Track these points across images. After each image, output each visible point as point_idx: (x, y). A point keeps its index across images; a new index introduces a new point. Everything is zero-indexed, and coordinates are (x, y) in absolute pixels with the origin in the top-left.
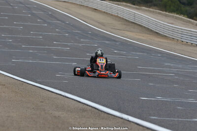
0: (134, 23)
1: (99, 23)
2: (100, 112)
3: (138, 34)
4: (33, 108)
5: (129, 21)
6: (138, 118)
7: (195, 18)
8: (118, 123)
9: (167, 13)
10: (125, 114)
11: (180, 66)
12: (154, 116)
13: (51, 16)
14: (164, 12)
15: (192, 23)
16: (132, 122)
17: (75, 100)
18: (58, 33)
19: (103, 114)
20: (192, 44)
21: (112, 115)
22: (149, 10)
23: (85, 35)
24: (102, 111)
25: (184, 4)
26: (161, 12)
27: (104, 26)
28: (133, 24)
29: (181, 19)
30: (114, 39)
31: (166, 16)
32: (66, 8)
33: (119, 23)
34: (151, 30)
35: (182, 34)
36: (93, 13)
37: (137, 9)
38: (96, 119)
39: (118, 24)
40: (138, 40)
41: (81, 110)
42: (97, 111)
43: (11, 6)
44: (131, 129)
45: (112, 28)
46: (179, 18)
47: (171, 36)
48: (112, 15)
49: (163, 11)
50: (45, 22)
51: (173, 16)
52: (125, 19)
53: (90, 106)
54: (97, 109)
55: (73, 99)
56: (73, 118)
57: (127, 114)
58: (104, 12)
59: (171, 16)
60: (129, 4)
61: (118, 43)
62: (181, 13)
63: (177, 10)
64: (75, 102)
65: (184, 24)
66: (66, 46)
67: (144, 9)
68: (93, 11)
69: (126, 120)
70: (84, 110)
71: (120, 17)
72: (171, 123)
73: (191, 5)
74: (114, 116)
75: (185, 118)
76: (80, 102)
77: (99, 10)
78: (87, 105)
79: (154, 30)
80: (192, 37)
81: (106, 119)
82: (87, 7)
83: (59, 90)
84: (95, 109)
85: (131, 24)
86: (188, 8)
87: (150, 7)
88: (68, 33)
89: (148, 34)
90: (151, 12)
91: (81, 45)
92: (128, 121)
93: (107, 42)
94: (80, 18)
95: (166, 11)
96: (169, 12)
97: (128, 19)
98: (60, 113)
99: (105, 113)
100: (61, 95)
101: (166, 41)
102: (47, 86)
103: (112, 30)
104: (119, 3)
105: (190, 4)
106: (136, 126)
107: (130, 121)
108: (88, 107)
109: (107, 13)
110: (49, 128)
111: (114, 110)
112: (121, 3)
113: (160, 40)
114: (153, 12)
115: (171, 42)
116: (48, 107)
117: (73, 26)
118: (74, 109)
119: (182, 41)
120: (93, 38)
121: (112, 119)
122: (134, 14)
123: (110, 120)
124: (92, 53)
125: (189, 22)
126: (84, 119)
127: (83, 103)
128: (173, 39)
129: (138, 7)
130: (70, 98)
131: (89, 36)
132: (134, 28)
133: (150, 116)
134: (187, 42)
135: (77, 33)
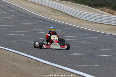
0: (58, 10)
1: (37, 11)
3: (60, 17)
5: (55, 9)
6: (62, 66)
7: (94, 7)
8: (50, 68)
9: (77, 4)
11: (86, 35)
12: (71, 64)
13: (9, 7)
14: (76, 4)
15: (92, 10)
16: (59, 68)
18: (13, 17)
20: (92, 22)
21: (46, 64)
22: (66, 3)
23: (29, 18)
24: (40, 62)
26: (74, 3)
27: (40, 12)
28: (57, 11)
29: (86, 7)
30: (46, 20)
31: (77, 6)
32: (17, 3)
33: (49, 10)
34: (68, 14)
35: (86, 16)
36: (34, 5)
37: (59, 2)
38: (37, 66)
40: (60, 20)
41: (28, 61)
44: (58, 72)
45: (45, 14)
46: (84, 7)
48: (45, 6)
49: (75, 3)
50: (5, 11)
51: (81, 6)
52: (53, 8)
53: (33, 59)
54: (38, 61)
55: (23, 55)
57: (55, 63)
58: (40, 4)
59: (80, 6)
61: (48, 22)
62: (86, 4)
63: (83, 2)
64: (24, 57)
65: (87, 10)
66: (19, 25)
70: (29, 62)
71: (49, 7)
72: (81, 68)
74: (48, 64)
75: (89, 65)
76: (27, 57)
77: (37, 3)
78: (32, 59)
79: (70, 14)
80: (92, 18)
81: (43, 66)
82: (30, 1)
83: (14, 50)
84: (36, 61)
85: (56, 11)
86: (89, 1)
88: (19, 17)
89: (66, 17)
90: (68, 3)
91: (27, 24)
92: (56, 67)
93: (42, 22)
94: (26, 8)
98: (16, 63)
99: (42, 63)
100: (15, 53)
101: (77, 21)
102: (7, 48)
103: (45, 15)
106: (60, 70)
109: (42, 5)
110: (9, 72)
111: (47, 61)
113: (73, 20)
115: (80, 21)
116: (8, 60)
117: (22, 13)
118: (24, 61)
119: (87, 20)
120: (34, 20)
121: (46, 67)
122: (58, 5)
123: (45, 67)
124: (33, 29)
125: (91, 9)
126: (30, 67)
127: (29, 57)
128: (81, 19)
129: (60, 1)
130: (21, 55)
131: (32, 18)
132: (58, 13)
133: (69, 64)
134: (89, 21)
135: (24, 17)
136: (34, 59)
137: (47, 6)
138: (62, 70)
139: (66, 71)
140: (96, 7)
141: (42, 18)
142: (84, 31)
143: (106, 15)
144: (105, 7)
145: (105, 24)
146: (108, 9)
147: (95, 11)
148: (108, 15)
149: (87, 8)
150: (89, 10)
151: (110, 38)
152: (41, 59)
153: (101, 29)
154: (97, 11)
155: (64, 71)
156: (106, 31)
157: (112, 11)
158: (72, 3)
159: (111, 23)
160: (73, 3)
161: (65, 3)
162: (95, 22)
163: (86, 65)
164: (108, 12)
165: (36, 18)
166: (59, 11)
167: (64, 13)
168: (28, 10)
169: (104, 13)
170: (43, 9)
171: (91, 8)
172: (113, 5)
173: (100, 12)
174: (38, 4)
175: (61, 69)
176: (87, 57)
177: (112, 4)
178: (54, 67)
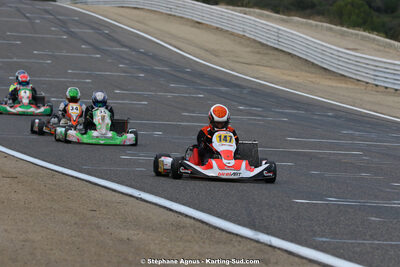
0: (277, 49)
2: (213, 231)
3: (285, 72)
4: (75, 224)
5: (267, 46)
6: (291, 241)
8: (250, 250)
9: (345, 29)
11: (374, 136)
12: (322, 236)
13: (109, 37)
14: (338, 28)
15: (396, 49)
16: (279, 249)
17: (160, 206)
18: (125, 72)
19: (219, 232)
20: (396, 90)
21: (237, 235)
22: (307, 24)
23: (180, 75)
24: (216, 228)
25: (378, 10)
26: (333, 26)
27: (216, 56)
28: (276, 53)
29: (374, 39)
31: (343, 34)
32: (138, 22)
33: (248, 49)
34: (313, 64)
35: (375, 70)
36: (195, 31)
37: (283, 20)
38: (204, 243)
39: (245, 53)
41: (173, 225)
42: (207, 227)
43: (28, 18)
44: (277, 263)
45: (233, 61)
46: (369, 38)
47: (354, 77)
48: (232, 34)
49: (336, 25)
50: (97, 49)
51: (357, 35)
52: (260, 43)
53: (191, 217)
54: (207, 224)
55: (156, 204)
56: (157, 242)
57: (268, 234)
58: (217, 28)
59: (352, 34)
61: (245, 91)
62: (373, 28)
63: (365, 23)
64: (162, 209)
65: (379, 51)
66: (141, 98)
67: (298, 21)
68: (192, 27)
69: (266, 245)
70: (179, 227)
71: (249, 39)
72: (358, 249)
73: (393, 12)
74: (242, 237)
75: (386, 240)
76: (171, 210)
77: (207, 25)
78: (187, 216)
79: (320, 64)
80: (396, 77)
81: (225, 243)
82: (181, 18)
83: (127, 185)
84: (201, 224)
85: (271, 52)
86: (386, 19)
87: (308, 17)
88: (143, 71)
90: (311, 25)
91: (169, 95)
92: (270, 246)
93: (223, 89)
94: (167, 40)
95: (342, 25)
96: (348, 27)
98: (131, 232)
99: (223, 230)
100: (131, 196)
101: (344, 85)
102: (103, 178)
103: (232, 65)
104: (247, 9)
105: (390, 10)
106: (286, 255)
107: (274, 247)
108: (188, 219)
109: (222, 30)
110: (109, 262)
111: (239, 224)
112: (252, 10)
113: (334, 84)
114: (317, 26)
115: (353, 87)
116: (106, 221)
117: (154, 57)
118: (160, 223)
119: (377, 86)
120: (194, 83)
121: (236, 244)
122: (278, 32)
123: (234, 246)
124: (193, 112)
125: (391, 46)
126: (180, 243)
127: (176, 212)
128: (358, 80)
129: (285, 17)
130: (150, 203)
131: (188, 77)
132: (278, 60)
133: (314, 235)
134: (386, 88)
135: (162, 71)
136: (194, 218)
137: (241, 33)
138: (291, 257)
139: (304, 261)
141: (221, 76)
142: (368, 123)
149: (378, 41)
150: (387, 50)
152: (219, 217)
155: (296, 259)
158: (325, 24)
160: (328, 25)
161: (302, 24)
163: (375, 239)
165: (201, 75)
166: (281, 51)
167: (300, 58)
168: (175, 47)
170: (226, 44)
171: (392, 42)
174: (208, 28)
175: (286, 251)
176: (378, 211)
178: (263, 247)
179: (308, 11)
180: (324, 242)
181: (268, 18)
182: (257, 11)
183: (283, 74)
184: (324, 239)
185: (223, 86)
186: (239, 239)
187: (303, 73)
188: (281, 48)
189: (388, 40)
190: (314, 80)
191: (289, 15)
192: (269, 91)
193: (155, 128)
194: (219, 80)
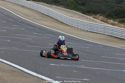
1: (25, 15)
2: (24, 73)
6: (49, 78)
7: (86, 14)
8: (35, 80)
9: (69, 10)
10: (40, 74)
11: (76, 44)
14: (67, 9)
15: (85, 17)
16: (45, 80)
17: (8, 64)
19: (26, 74)
20: (84, 30)
21: (32, 75)
22: (57, 8)
23: (16, 22)
24: (25, 72)
25: (80, 4)
27: (28, 17)
28: (47, 17)
29: (78, 14)
30: (35, 26)
31: (68, 12)
32: (5, 5)
34: (58, 20)
36: (22, 9)
38: (21, 77)
39: (37, 16)
40: (50, 26)
41: (12, 71)
42: (22, 72)
45: (33, 19)
46: (76, 13)
47: (71, 25)
48: (34, 10)
49: (66, 9)
51: (73, 12)
52: (42, 13)
53: (17, 68)
54: (22, 71)
56: (6, 76)
57: (41, 75)
58: (29, 8)
59: (71, 12)
60: (44, 4)
61: (37, 28)
62: (78, 10)
63: (75, 8)
64: (9, 65)
65: (79, 17)
66: (4, 29)
67: (54, 7)
68: (21, 7)
70: (14, 71)
71: (39, 12)
73: (84, 5)
74: (33, 75)
76: (11, 66)
77: (26, 7)
78: (16, 68)
79: (61, 21)
80: (84, 26)
81: (28, 77)
82: (18, 4)
84: (20, 71)
85: (45, 16)
86: (82, 7)
87: (58, 5)
88: (5, 20)
89: (56, 23)
90: (59, 8)
91: (13, 29)
92: (42, 79)
93: (30, 27)
94: (13, 11)
95: (68, 9)
97: (44, 13)
99: (27, 73)
101: (68, 28)
104: (39, 3)
105: (83, 4)
107: (43, 79)
111: (33, 71)
112: (40, 3)
114: (60, 9)
115: (71, 28)
117: (9, 16)
118: (8, 70)
119: (78, 28)
120: (21, 25)
122: (48, 10)
123: (30, 79)
124: (20, 34)
126: (14, 77)
128: (72, 26)
129: (50, 5)
130: (5, 63)
131: (19, 23)
132: (48, 19)
133: (56, 76)
134: (81, 29)
135: (11, 21)
136: (19, 69)
137: (37, 10)
140: (89, 13)
143: (99, 23)
144: (98, 15)
145: (98, 33)
146: (102, 17)
147: (87, 18)
148: (101, 23)
149: (79, 14)
150: (81, 17)
151: (102, 48)
153: (93, 38)
154: (90, 18)
156: (98, 40)
157: (105, 19)
159: (104, 32)
160: (64, 9)
162: (87, 31)
163: (75, 78)
164: (101, 21)
165: (23, 23)
167: (54, 18)
168: (15, 13)
169: (97, 21)
171: (84, 15)
172: (107, 13)
173: (93, 20)
176: (76, 69)
177: (106, 11)
178: (40, 79)
179: (58, 4)
180: (59, 78)
181: (45, 5)
182: (42, 3)
183: (49, 23)
184: (59, 77)
185: (30, 26)
186: (32, 76)
187: (55, 23)
188: (48, 15)
189: (82, 14)
190: (59, 26)
191: (52, 5)
192: (44, 28)
193: (8, 39)
194: (29, 24)
